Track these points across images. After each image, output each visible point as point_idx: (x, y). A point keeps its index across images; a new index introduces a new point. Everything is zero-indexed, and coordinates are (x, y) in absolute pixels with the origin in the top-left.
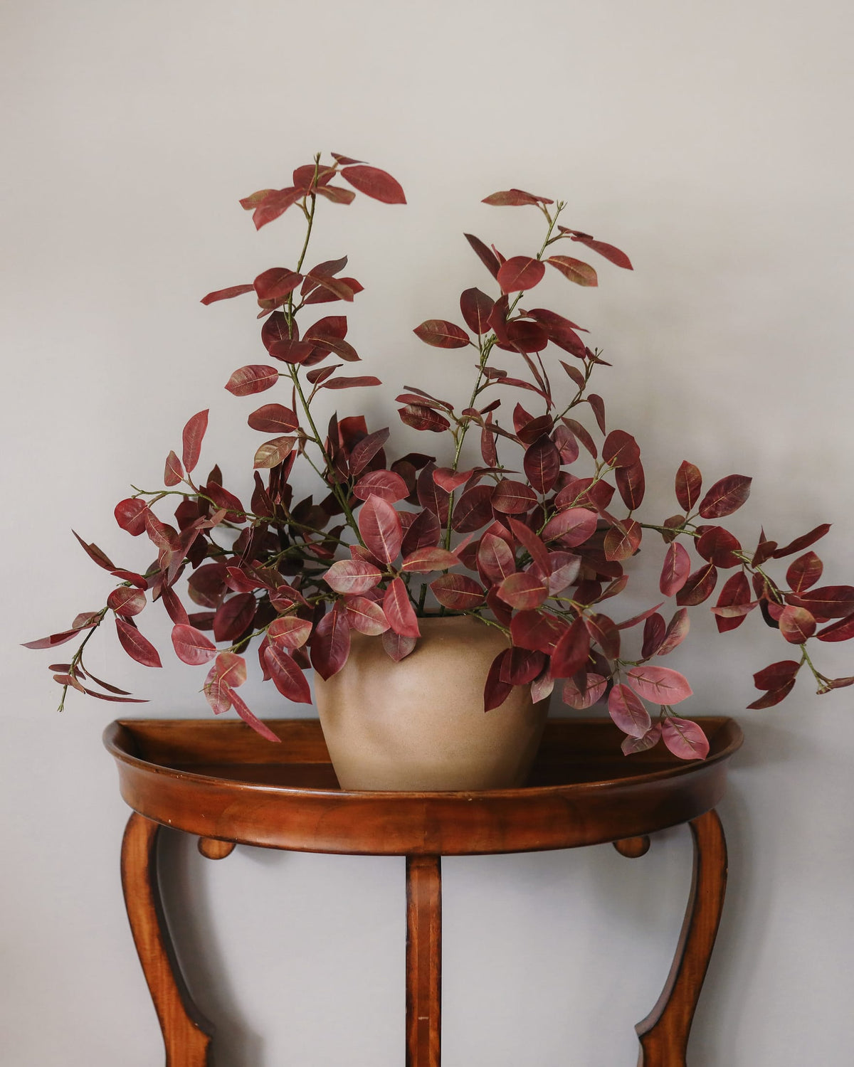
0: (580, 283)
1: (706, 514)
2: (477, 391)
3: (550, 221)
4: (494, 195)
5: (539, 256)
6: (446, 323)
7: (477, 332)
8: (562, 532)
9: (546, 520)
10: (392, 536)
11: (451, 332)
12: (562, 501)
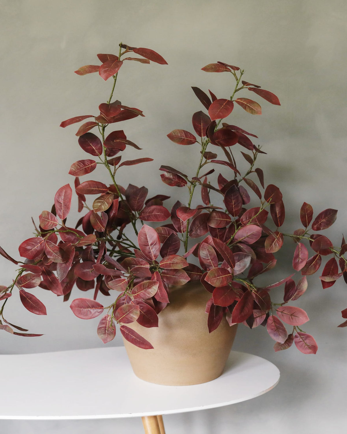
0: (252, 113)
2: (201, 167)
3: (237, 80)
4: (208, 66)
5: (231, 98)
6: (184, 131)
7: (200, 136)
8: (244, 237)
9: (236, 230)
10: (154, 247)
11: (186, 136)
12: (244, 220)
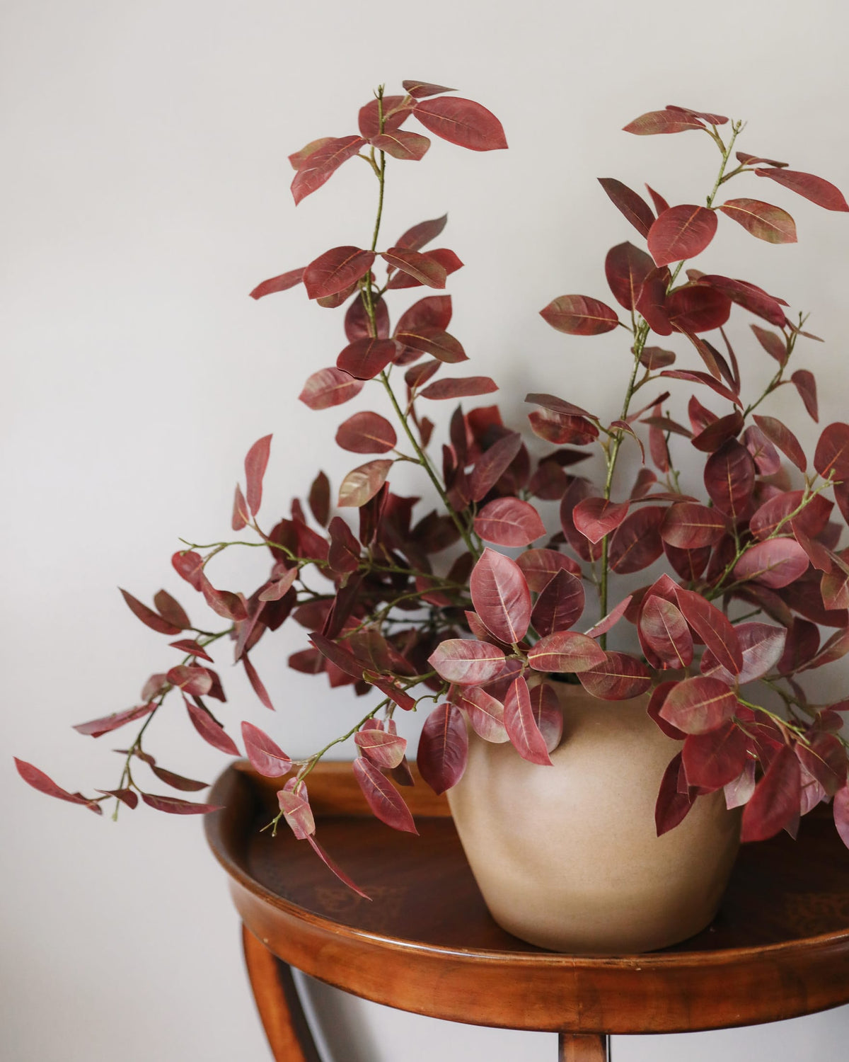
0: (771, 240)
2: (633, 390)
3: (723, 149)
4: (641, 119)
5: (709, 200)
6: (584, 298)
7: (629, 307)
8: (761, 569)
9: (738, 552)
10: (517, 606)
11: (591, 312)
12: (760, 524)
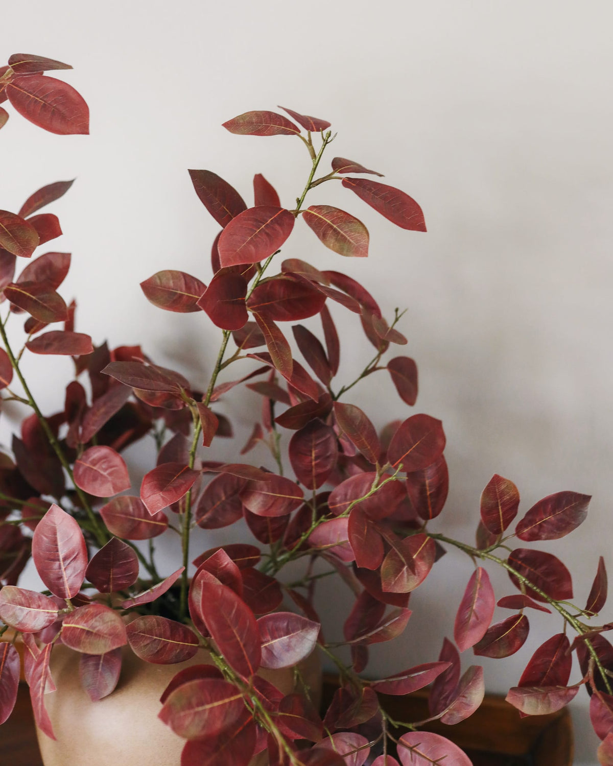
0: (341, 251)
1: (525, 536)
2: (221, 366)
3: (314, 156)
4: (242, 117)
5: (299, 202)
8: (331, 543)
9: (314, 523)
10: (73, 564)
11: (188, 288)
12: (338, 499)
